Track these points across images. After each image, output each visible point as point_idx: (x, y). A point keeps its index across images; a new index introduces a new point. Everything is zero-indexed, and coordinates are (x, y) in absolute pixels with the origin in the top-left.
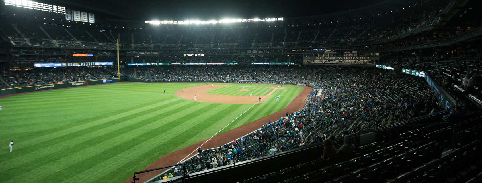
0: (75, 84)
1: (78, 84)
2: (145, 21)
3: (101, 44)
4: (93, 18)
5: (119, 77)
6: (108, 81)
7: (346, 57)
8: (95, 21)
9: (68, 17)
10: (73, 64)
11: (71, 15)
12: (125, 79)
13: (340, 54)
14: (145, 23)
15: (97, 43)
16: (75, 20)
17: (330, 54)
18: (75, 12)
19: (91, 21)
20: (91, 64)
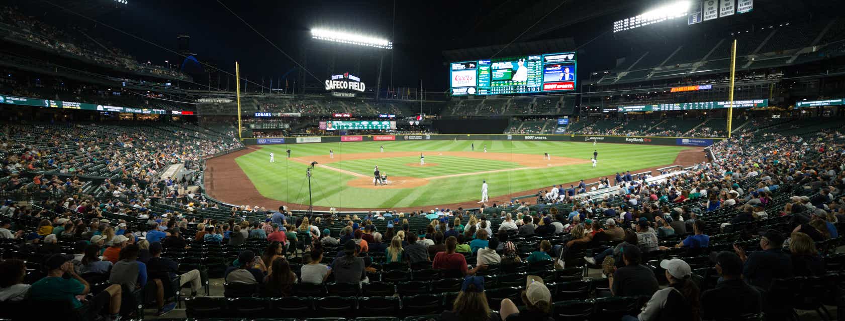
0: (630, 140)
1: (635, 140)
5: (729, 136)
6: (693, 141)
8: (755, 4)
9: (691, 18)
10: (665, 106)
11: (699, 13)
16: (704, 20)
19: (744, 8)
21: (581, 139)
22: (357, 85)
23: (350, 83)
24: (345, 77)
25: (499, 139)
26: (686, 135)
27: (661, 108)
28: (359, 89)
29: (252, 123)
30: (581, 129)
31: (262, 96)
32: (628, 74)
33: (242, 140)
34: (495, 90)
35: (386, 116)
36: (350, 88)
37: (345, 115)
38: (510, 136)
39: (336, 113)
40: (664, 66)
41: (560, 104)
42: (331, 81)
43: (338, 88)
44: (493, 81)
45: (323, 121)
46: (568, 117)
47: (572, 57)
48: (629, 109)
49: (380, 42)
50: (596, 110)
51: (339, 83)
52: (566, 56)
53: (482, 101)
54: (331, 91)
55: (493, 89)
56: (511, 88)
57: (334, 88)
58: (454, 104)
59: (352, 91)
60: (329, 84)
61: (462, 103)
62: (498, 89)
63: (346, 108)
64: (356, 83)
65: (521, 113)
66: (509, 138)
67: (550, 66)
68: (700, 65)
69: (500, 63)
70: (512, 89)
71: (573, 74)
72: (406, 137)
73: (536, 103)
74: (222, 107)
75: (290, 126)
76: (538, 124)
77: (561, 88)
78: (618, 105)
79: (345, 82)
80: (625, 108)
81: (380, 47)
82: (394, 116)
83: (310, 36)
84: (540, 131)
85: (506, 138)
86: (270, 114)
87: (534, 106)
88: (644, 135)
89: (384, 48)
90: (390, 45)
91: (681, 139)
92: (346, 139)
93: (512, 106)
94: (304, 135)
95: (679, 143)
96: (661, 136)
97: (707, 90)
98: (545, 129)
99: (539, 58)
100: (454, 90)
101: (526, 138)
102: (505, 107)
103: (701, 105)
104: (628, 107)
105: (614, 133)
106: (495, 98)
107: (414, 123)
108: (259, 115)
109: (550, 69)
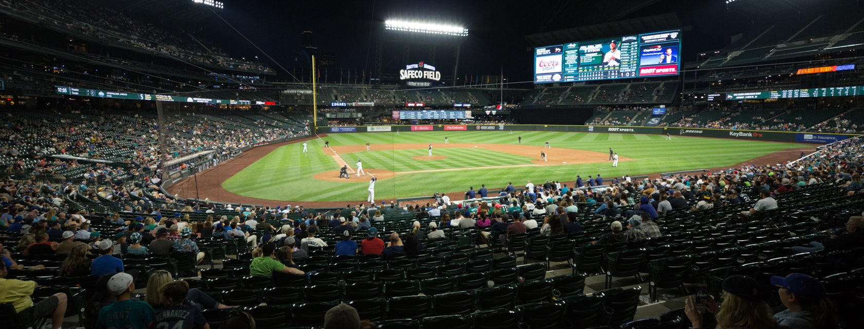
0: (734, 134)
1: (741, 134)
6: (819, 137)
10: (788, 93)
20: (844, 90)
21: (675, 132)
22: (432, 74)
23: (425, 72)
24: (420, 66)
25: (578, 130)
26: (812, 129)
27: (782, 94)
28: (434, 79)
29: (328, 112)
30: (678, 120)
31: (341, 86)
32: (742, 53)
33: (317, 128)
34: (582, 76)
35: (461, 105)
36: (425, 77)
37: (418, 105)
38: (591, 128)
39: (409, 103)
40: (790, 42)
41: (658, 91)
42: (406, 71)
43: (412, 77)
44: (581, 66)
45: (396, 110)
46: (666, 107)
47: (676, 36)
48: (740, 96)
49: (455, 29)
50: (702, 97)
51: (414, 73)
52: (669, 34)
53: (568, 88)
54: (406, 80)
55: (581, 75)
56: (601, 73)
57: (409, 78)
58: (537, 92)
59: (427, 80)
60: (404, 74)
61: (546, 92)
62: (587, 75)
63: (421, 97)
64: (431, 72)
65: (609, 101)
66: (590, 130)
67: (648, 47)
68: (842, 39)
69: (589, 46)
70: (602, 75)
71: (676, 56)
72: (478, 128)
73: (629, 90)
74: (303, 98)
75: (363, 116)
76: (627, 114)
77: (661, 72)
78: (727, 91)
79: (420, 71)
80: (735, 95)
81: (454, 34)
82: (470, 105)
83: (384, 27)
84: (628, 122)
85: (586, 130)
86: (345, 104)
87: (627, 93)
88: (754, 128)
89: (459, 35)
90: (465, 33)
91: (803, 135)
92: (416, 128)
93: (601, 94)
94: (376, 124)
95: (800, 139)
96: (777, 130)
97: (848, 71)
98: (635, 120)
99: (635, 38)
100: (538, 77)
101: (610, 129)
102: (593, 94)
103: (839, 90)
104: (739, 94)
105: (716, 125)
106: (583, 85)
107: (491, 113)
108: (335, 104)
109: (648, 51)
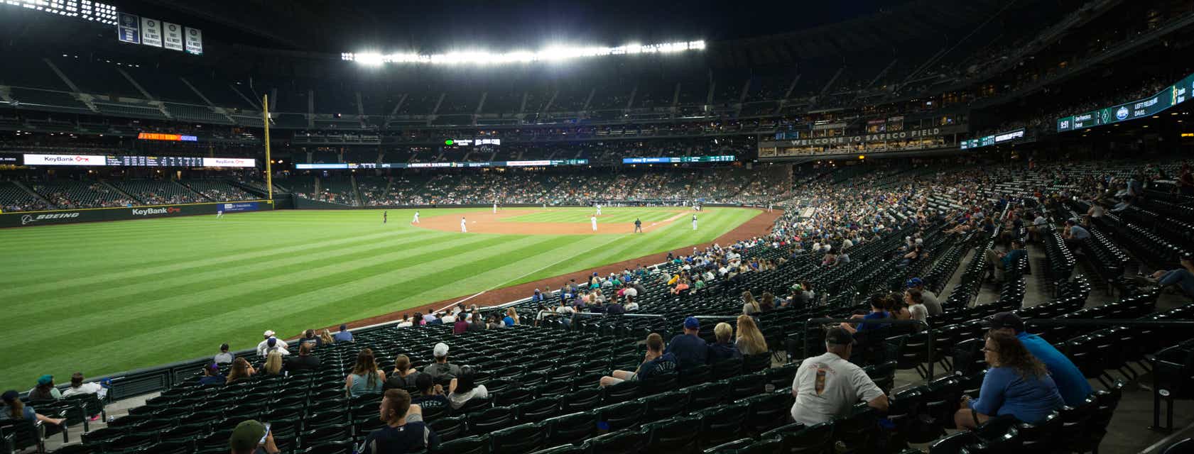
0: (140, 212)
1: (150, 211)
2: (343, 54)
3: (219, 110)
4: (199, 41)
5: (271, 198)
7: (872, 134)
8: (204, 49)
9: (124, 34)
10: (138, 159)
11: (135, 29)
12: (288, 203)
13: (858, 129)
14: (343, 58)
15: (209, 107)
16: (145, 43)
17: (828, 130)
18: (145, 21)
19: (193, 49)
20: (191, 161)
27: (123, 162)
91: (224, 205)
97: (191, 142)
103: (186, 160)
